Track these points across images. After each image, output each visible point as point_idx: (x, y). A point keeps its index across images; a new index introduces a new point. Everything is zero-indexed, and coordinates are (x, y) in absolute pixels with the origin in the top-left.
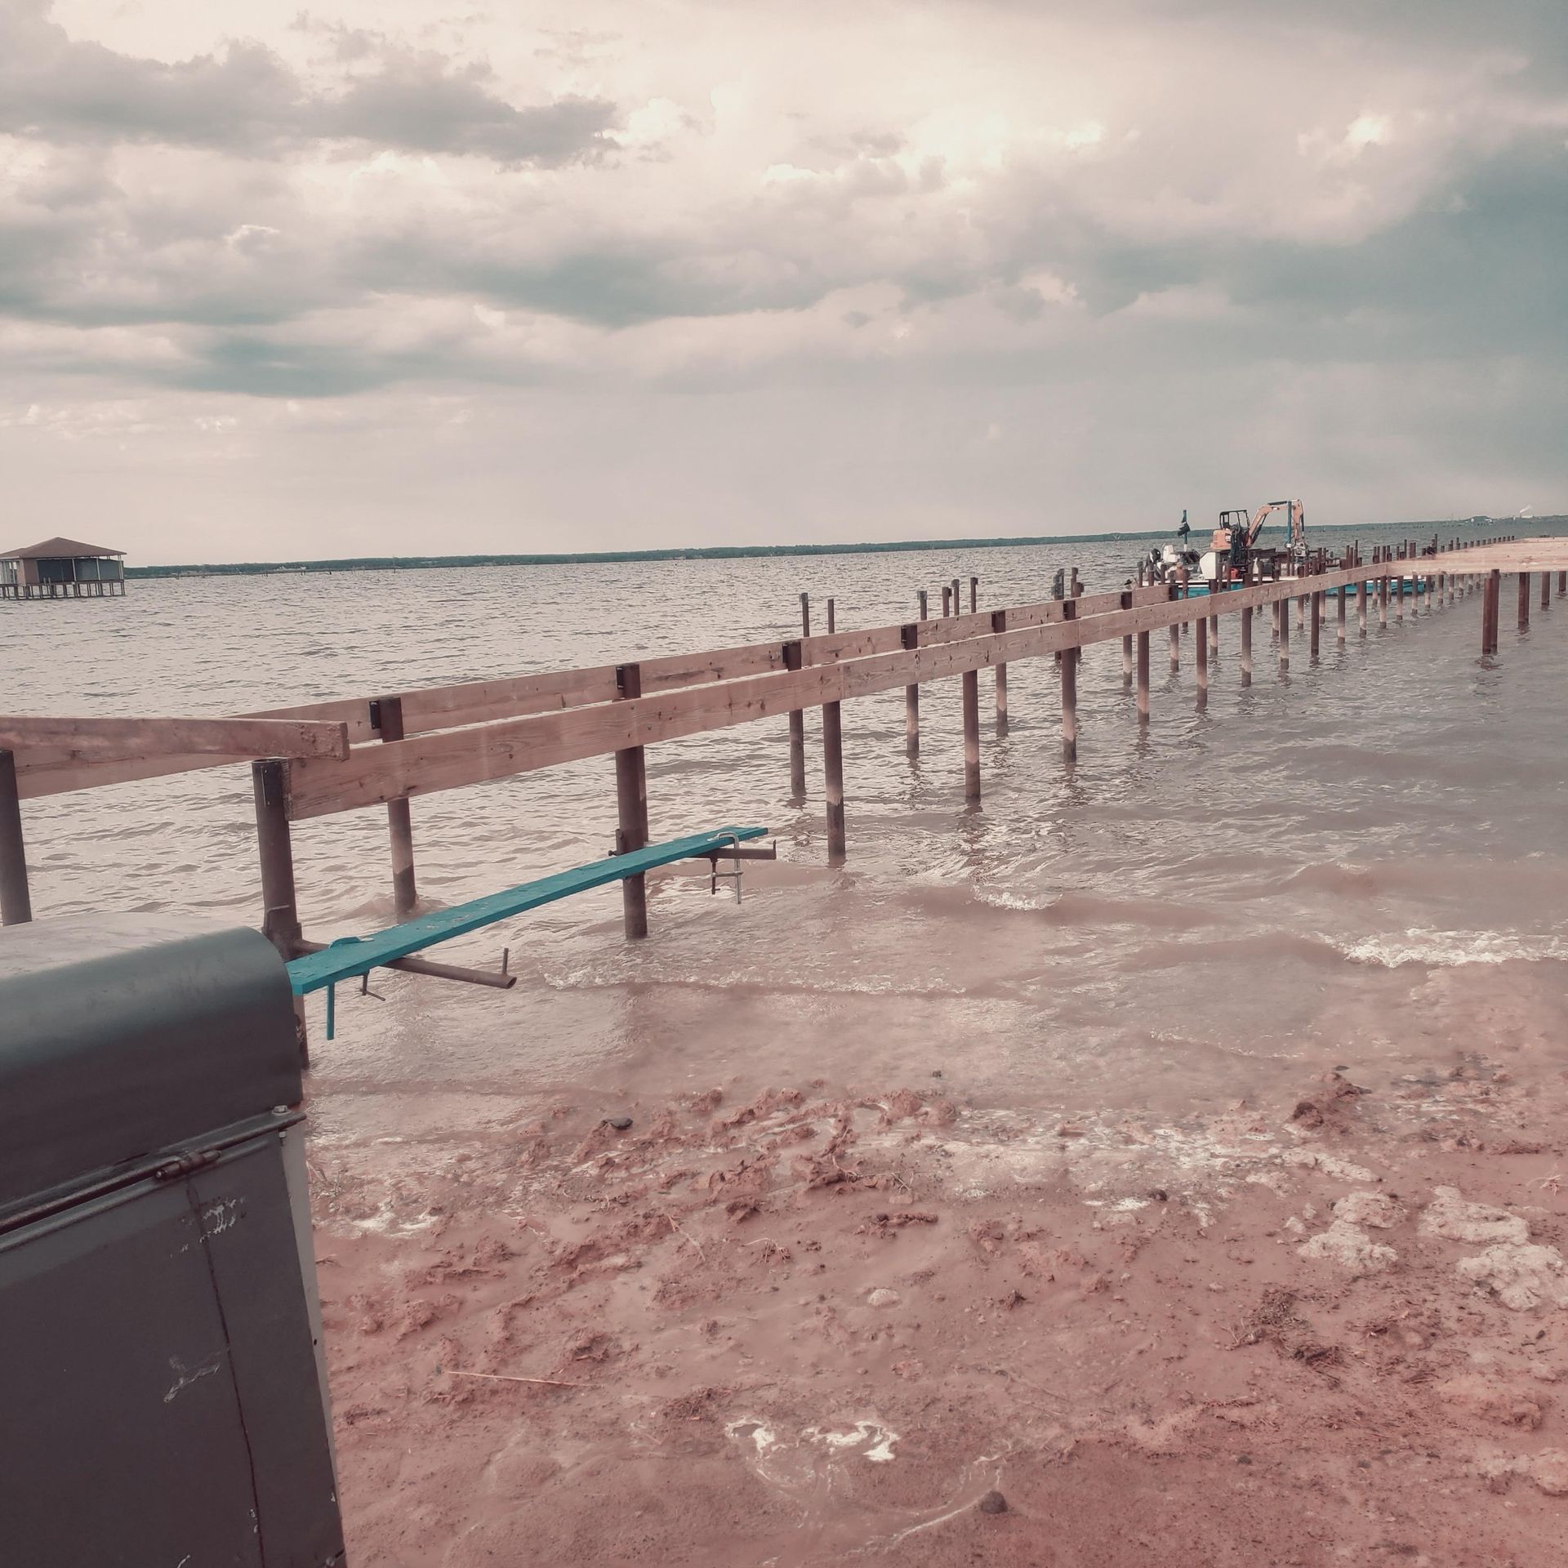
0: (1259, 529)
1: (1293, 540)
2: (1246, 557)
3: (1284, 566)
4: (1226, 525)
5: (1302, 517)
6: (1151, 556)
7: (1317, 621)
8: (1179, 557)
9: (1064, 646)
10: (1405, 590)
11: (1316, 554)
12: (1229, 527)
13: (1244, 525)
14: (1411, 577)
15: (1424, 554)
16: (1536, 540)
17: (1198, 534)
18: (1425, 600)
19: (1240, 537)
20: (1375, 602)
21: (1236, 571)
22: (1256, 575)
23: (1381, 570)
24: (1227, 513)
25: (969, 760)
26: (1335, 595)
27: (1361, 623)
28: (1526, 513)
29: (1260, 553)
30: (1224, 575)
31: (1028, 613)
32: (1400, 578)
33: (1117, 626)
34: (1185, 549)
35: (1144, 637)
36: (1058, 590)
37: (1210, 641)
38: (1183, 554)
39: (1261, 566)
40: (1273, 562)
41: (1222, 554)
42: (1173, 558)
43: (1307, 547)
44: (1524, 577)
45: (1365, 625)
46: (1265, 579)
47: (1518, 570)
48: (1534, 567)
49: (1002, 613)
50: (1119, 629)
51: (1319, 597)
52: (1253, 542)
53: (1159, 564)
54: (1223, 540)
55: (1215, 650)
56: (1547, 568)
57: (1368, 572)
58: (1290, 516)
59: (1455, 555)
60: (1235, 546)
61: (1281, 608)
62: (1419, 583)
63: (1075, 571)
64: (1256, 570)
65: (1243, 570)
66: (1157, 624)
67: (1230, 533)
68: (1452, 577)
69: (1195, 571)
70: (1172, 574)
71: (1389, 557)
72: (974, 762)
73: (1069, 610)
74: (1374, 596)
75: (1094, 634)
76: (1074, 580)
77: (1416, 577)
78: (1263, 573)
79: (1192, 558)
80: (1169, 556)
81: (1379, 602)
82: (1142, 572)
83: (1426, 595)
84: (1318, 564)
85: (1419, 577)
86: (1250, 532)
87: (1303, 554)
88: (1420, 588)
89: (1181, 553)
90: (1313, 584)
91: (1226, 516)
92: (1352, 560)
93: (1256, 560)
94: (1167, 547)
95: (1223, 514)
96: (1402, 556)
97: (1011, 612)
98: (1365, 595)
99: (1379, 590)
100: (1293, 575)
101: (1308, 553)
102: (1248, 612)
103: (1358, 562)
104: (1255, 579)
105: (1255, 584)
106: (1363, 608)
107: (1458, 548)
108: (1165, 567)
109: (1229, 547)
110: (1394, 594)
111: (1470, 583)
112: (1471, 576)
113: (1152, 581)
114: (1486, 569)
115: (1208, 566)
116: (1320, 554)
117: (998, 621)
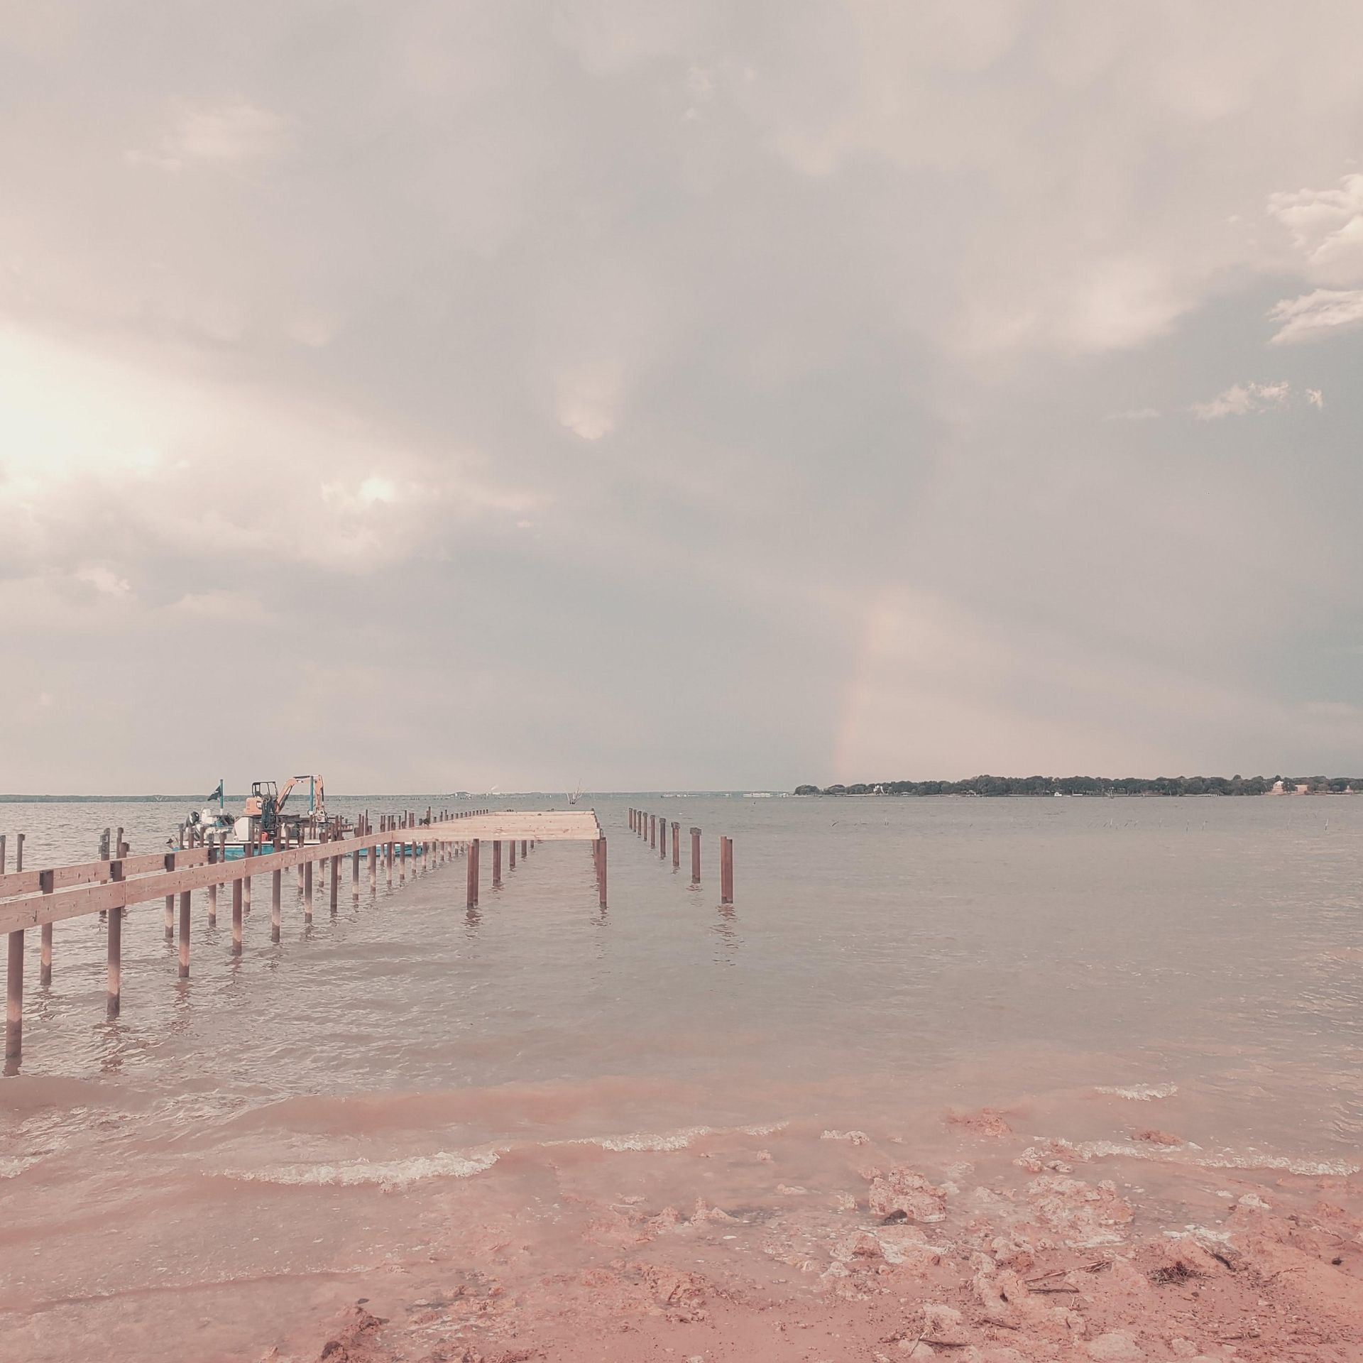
0: (286, 797)
1: (315, 808)
2: (275, 822)
3: (307, 830)
4: (258, 794)
5: (322, 789)
6: (191, 817)
7: (335, 878)
8: (216, 819)
9: (110, 905)
10: (406, 853)
11: (334, 821)
12: (261, 796)
13: (273, 793)
14: (411, 843)
15: (421, 824)
16: (504, 813)
17: (232, 799)
18: (422, 861)
19: (271, 804)
20: (382, 863)
21: (266, 834)
22: (283, 838)
23: (388, 836)
24: (259, 784)
25: (11, 1018)
26: (349, 856)
27: (372, 881)
28: (495, 791)
29: (287, 818)
30: (257, 837)
31: (75, 874)
32: (403, 844)
33: (162, 887)
34: (221, 812)
35: (186, 897)
36: (104, 850)
37: (245, 898)
38: (220, 817)
39: (289, 830)
40: (298, 826)
41: (255, 818)
42: (211, 821)
43: (326, 814)
44: (497, 844)
45: (375, 883)
46: (291, 842)
47: (492, 839)
48: (504, 837)
49: (51, 872)
50: (163, 890)
51: (336, 860)
52: (280, 809)
53: (198, 827)
54: (255, 806)
55: (248, 905)
56: (513, 838)
57: (378, 839)
58: (312, 789)
59: (445, 825)
60: (266, 813)
61: (307, 869)
62: (417, 848)
63: (121, 830)
64: (284, 834)
65: (272, 833)
66: (198, 885)
67: (262, 801)
68: (443, 843)
69: (230, 832)
70: (211, 836)
71: (393, 826)
72: (16, 1020)
73: (116, 871)
74: (382, 858)
75: (140, 893)
76: (119, 839)
77: (414, 843)
78: (290, 836)
79: (228, 821)
80: (206, 818)
81: (386, 862)
82: (182, 832)
83: (423, 857)
84: (335, 831)
85: (417, 843)
86: (278, 801)
87: (323, 821)
88: (418, 851)
89: (217, 816)
90: (332, 848)
91: (258, 786)
92: (363, 829)
93: (283, 825)
94: (205, 811)
95: (255, 784)
96: (403, 825)
97: (59, 871)
98: (375, 857)
99: (386, 852)
100: (315, 838)
101: (327, 819)
102: (277, 874)
103: (369, 829)
104: (283, 842)
105: (283, 847)
106: (373, 867)
107: (447, 819)
108: (204, 829)
109: (260, 812)
110: (397, 856)
111: (456, 847)
112: (457, 842)
113: (192, 840)
114: (469, 838)
115: (242, 830)
116: (337, 822)
117: (46, 880)
